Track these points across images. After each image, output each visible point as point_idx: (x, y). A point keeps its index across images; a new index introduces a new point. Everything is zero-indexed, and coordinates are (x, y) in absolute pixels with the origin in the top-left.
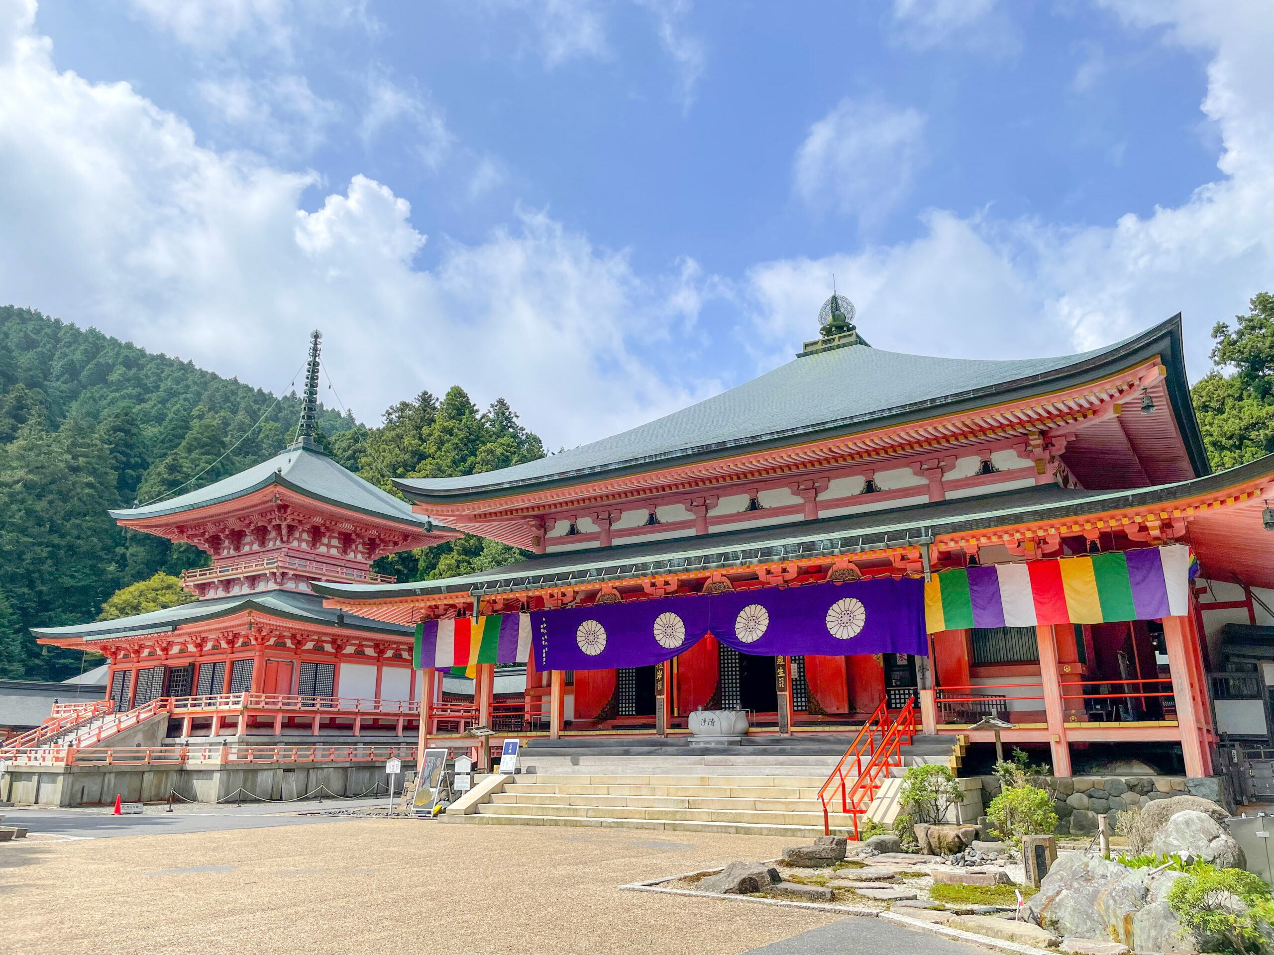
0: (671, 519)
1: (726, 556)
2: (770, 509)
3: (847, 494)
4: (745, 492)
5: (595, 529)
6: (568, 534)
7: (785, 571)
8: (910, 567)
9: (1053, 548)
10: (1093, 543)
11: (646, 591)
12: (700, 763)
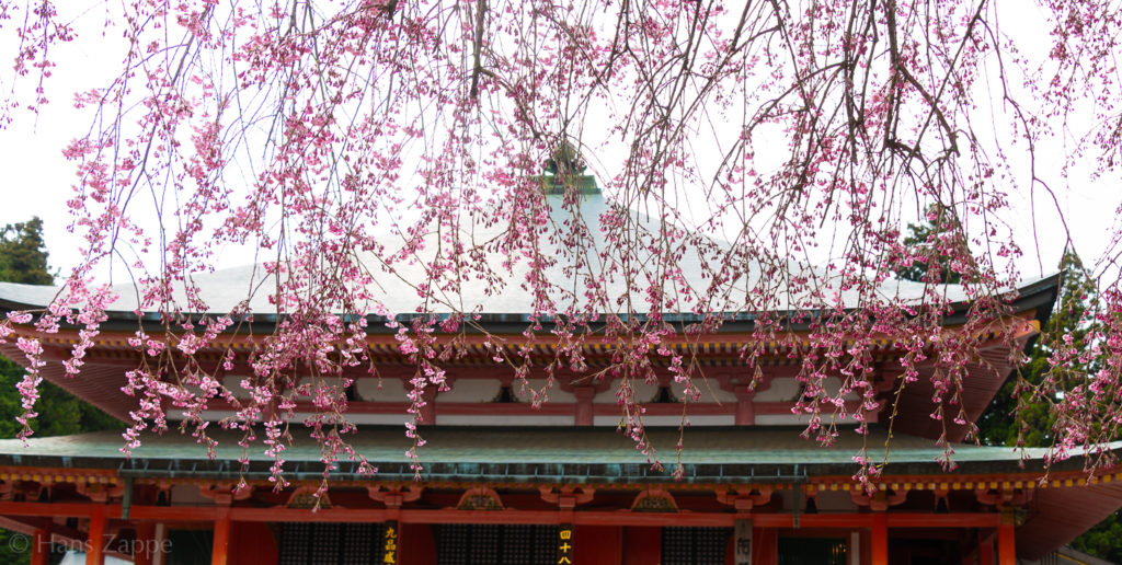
1: (540, 468)
2: (526, 405)
4: (497, 377)
7: (578, 491)
8: (739, 505)
9: (900, 500)
10: (941, 500)
11: (371, 496)
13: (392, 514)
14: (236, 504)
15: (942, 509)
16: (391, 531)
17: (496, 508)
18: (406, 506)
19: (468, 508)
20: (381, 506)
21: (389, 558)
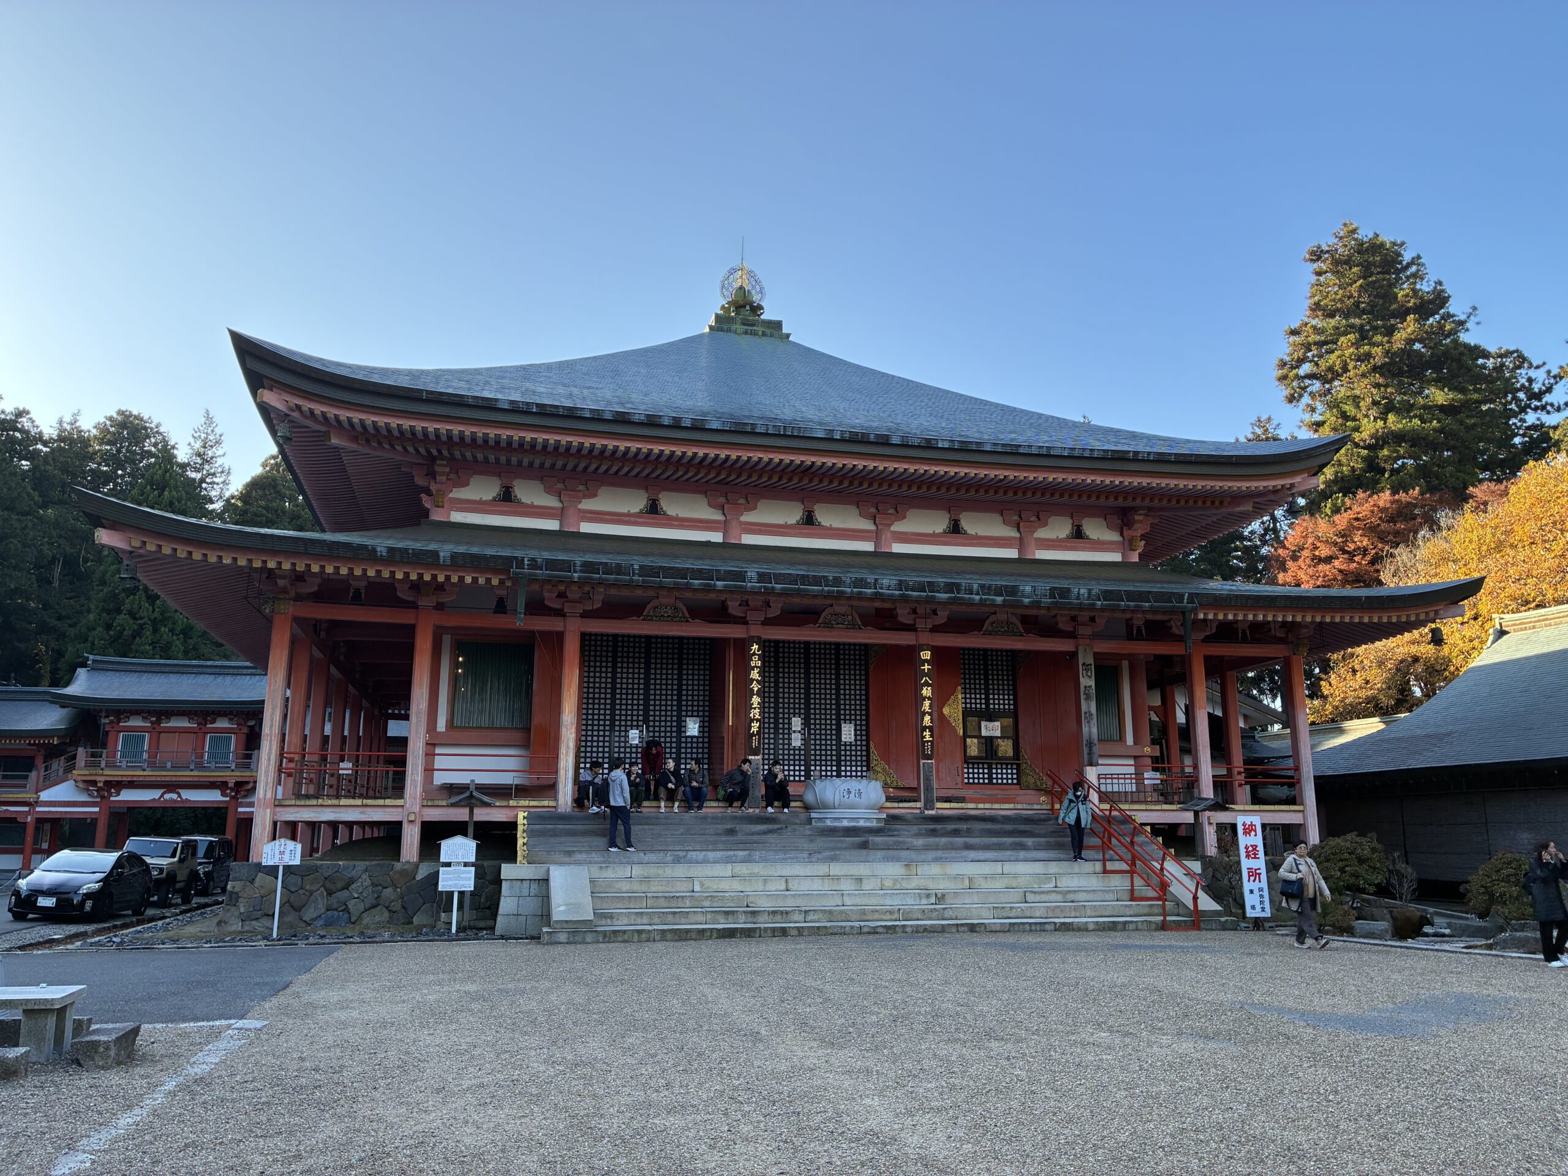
0: (685, 514)
2: (831, 528)
3: (930, 530)
5: (549, 501)
6: (495, 500)
7: (934, 611)
8: (1080, 630)
9: (1214, 629)
10: (1243, 631)
11: (730, 611)
12: (864, 846)
13: (756, 631)
14: (585, 615)
15: (1245, 640)
16: (755, 647)
17: (855, 627)
18: (767, 622)
19: (828, 626)
20: (743, 621)
21: (755, 675)
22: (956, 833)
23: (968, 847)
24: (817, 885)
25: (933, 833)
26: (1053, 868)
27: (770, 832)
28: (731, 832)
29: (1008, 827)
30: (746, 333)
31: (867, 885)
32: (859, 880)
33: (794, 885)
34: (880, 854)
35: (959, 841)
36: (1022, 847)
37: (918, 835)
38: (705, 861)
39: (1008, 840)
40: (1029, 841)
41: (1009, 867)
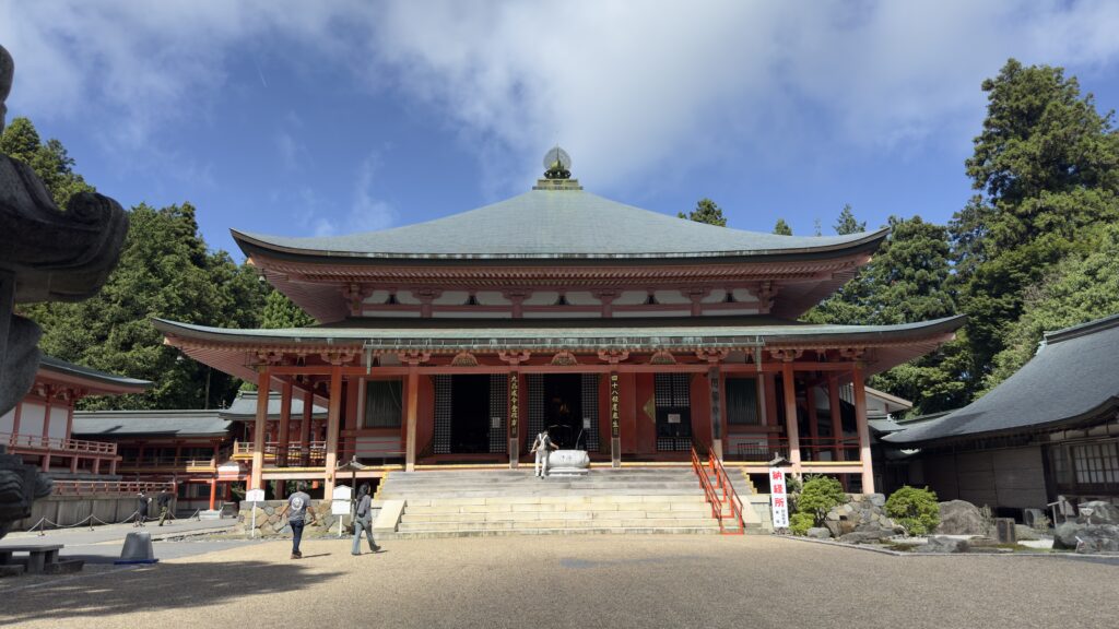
0: (489, 303)
2: (575, 306)
3: (635, 302)
4: (556, 290)
5: (417, 301)
6: (386, 303)
7: (620, 354)
8: (711, 360)
9: (799, 355)
10: (822, 355)
11: (501, 358)
12: (568, 487)
13: (514, 368)
14: (422, 364)
15: (822, 360)
16: (514, 378)
17: (573, 364)
18: (522, 363)
19: (556, 364)
20: (507, 364)
21: (514, 393)
22: (626, 479)
23: (631, 487)
24: (529, 508)
25: (613, 479)
26: (673, 499)
27: (517, 480)
28: (496, 480)
29: (661, 475)
30: (556, 188)
31: (557, 509)
32: (553, 506)
33: (516, 509)
34: (574, 492)
35: (625, 483)
36: (663, 487)
37: (605, 480)
38: (475, 497)
39: (656, 483)
40: (668, 484)
41: (646, 499)
